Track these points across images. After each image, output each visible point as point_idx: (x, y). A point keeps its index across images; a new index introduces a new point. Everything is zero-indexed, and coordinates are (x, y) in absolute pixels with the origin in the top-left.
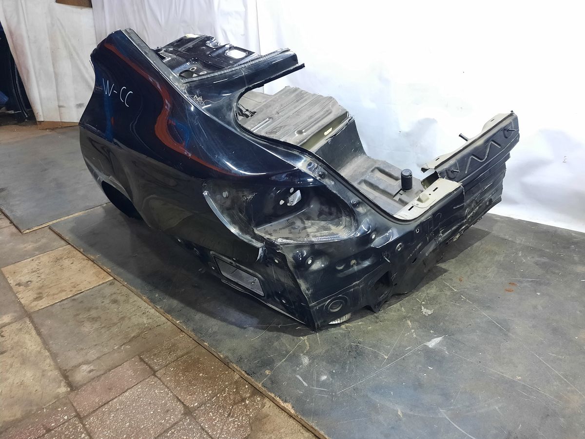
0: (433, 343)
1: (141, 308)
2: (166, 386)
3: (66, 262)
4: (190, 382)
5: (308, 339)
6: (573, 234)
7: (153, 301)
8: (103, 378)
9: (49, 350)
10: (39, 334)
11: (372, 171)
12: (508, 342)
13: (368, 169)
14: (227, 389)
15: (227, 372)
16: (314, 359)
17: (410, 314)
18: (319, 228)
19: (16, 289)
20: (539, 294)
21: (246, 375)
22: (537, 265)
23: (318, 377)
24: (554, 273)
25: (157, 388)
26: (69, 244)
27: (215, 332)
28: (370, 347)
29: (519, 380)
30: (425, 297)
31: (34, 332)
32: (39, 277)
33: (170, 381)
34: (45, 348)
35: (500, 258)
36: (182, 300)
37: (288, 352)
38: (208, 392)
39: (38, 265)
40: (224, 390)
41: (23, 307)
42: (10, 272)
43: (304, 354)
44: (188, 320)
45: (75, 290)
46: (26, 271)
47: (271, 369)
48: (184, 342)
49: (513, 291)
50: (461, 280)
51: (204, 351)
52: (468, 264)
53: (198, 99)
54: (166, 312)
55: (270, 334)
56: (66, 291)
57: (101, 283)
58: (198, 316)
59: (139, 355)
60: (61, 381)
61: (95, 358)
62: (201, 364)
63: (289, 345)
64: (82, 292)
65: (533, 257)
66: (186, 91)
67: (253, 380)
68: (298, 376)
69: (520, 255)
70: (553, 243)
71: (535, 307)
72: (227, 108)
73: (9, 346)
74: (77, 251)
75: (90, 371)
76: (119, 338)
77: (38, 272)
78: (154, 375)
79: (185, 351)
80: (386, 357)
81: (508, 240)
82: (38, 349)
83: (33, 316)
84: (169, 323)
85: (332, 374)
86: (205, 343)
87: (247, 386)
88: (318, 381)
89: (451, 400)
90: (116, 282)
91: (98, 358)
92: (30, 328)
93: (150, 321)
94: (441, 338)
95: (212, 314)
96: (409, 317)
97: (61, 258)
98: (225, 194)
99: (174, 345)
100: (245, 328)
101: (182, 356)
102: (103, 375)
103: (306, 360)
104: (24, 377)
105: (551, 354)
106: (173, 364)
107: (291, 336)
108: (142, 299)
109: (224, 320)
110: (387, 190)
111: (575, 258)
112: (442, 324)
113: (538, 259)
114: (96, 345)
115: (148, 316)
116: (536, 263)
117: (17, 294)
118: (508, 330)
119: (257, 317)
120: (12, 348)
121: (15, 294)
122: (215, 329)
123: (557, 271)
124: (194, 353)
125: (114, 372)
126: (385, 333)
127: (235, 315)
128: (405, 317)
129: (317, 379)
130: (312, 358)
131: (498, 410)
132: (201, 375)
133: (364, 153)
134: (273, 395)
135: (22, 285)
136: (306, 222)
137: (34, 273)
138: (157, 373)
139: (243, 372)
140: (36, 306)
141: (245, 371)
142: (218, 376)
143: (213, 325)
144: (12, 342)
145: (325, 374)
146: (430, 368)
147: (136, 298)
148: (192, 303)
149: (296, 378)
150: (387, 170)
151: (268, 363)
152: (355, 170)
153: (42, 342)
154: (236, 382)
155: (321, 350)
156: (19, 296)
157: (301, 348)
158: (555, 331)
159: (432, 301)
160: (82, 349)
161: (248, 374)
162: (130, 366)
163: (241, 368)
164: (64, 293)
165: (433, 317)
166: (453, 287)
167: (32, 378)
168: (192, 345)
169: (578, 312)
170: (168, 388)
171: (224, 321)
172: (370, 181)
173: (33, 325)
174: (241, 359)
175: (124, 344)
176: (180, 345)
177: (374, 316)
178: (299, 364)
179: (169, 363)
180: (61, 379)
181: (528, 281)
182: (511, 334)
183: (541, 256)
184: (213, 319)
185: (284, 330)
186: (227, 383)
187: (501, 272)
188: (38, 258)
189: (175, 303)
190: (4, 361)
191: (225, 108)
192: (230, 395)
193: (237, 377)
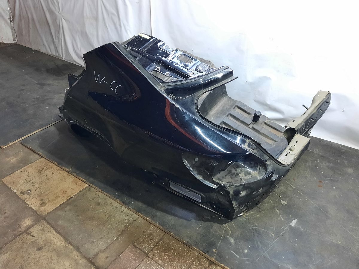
0: (294, 223)
1: (117, 208)
2: (158, 264)
3: (48, 173)
4: (171, 260)
5: (228, 226)
6: (340, 147)
7: (125, 203)
8: (117, 262)
9: (72, 245)
10: (58, 232)
11: (234, 108)
12: (329, 220)
13: (231, 107)
14: (194, 262)
15: (190, 251)
16: (237, 239)
17: (276, 205)
18: (245, 173)
19: (21, 196)
20: (334, 188)
21: (203, 253)
22: (329, 168)
23: (243, 251)
24: (338, 174)
25: (153, 265)
26: (43, 157)
27: (173, 225)
28: (263, 229)
29: (340, 243)
30: (280, 193)
31: (54, 232)
32: (34, 186)
33: (159, 260)
34: (68, 243)
35: (309, 164)
36: (144, 202)
37: (221, 236)
38: (184, 266)
39: (28, 176)
40: (193, 263)
41: (36, 212)
42: (10, 183)
43: (230, 237)
44: (154, 217)
45: (65, 196)
46: (21, 181)
47: (216, 248)
48: (155, 231)
49: (322, 186)
50: (294, 180)
51: (171, 237)
52: (295, 169)
53: (172, 97)
54: (137, 211)
55: (206, 223)
56: (60, 197)
57: (81, 189)
58: (159, 213)
59: (133, 244)
60: (90, 266)
61: (105, 247)
62: (173, 247)
63: (220, 231)
64: (72, 198)
65: (325, 163)
66: (164, 92)
67: (208, 256)
68: (232, 252)
69: (319, 161)
70: (333, 153)
71: (335, 196)
72: (191, 103)
73: (42, 243)
74: (51, 163)
75: (107, 257)
76: (114, 232)
77: (31, 182)
78: (147, 256)
79: (159, 238)
80: (273, 235)
81: (310, 151)
82: (63, 244)
83: (46, 218)
84: (141, 218)
85: (249, 249)
86: (171, 233)
87: (205, 260)
88: (244, 254)
89: (313, 259)
90: (92, 189)
91: (107, 248)
92: (49, 228)
93: (128, 217)
94: (296, 220)
95: (166, 212)
96: (276, 207)
97: (43, 169)
98: (197, 159)
99: (151, 234)
100: (190, 221)
101: (159, 242)
102: (115, 259)
103: (232, 241)
104: (65, 266)
105: (350, 226)
106: (156, 248)
107: (218, 225)
108: (116, 201)
109: (175, 215)
110: (244, 121)
111: (345, 163)
112: (294, 210)
113: (328, 164)
114: (101, 238)
115: (125, 213)
116: (328, 167)
117: (25, 201)
118: (327, 212)
119: (194, 212)
120: (45, 245)
121: (23, 201)
122: (172, 222)
123: (339, 172)
124: (165, 239)
125: (122, 256)
126: (267, 219)
127: (181, 212)
128: (274, 207)
129: (243, 252)
130: (235, 239)
131: (336, 263)
132: (175, 254)
133: (227, 95)
134: (223, 265)
135: (25, 194)
136: (237, 169)
137: (29, 183)
138: (149, 255)
139: (201, 252)
140: (44, 210)
141: (202, 251)
142: (185, 254)
143: (170, 219)
144: (42, 240)
145: (246, 249)
146: (297, 240)
147: (111, 201)
148: (150, 204)
149: (232, 253)
150: (243, 108)
151: (212, 245)
152: (223, 107)
153: (63, 239)
154: (198, 257)
155: (238, 233)
156: (28, 203)
157: (226, 232)
158: (348, 211)
159: (284, 195)
160: (93, 242)
161: (204, 253)
162: (130, 252)
163: (199, 249)
164: (59, 199)
165: (288, 206)
166: (292, 185)
167: (70, 266)
168: (162, 234)
169: (355, 199)
170: (160, 265)
171: (176, 217)
172: (234, 115)
173: (50, 225)
174: (197, 242)
175: (119, 236)
176: (154, 234)
177: (258, 207)
178: (230, 243)
179: (153, 248)
180: (90, 265)
181: (327, 179)
182: (329, 215)
183: (329, 162)
184: (168, 215)
185: (212, 220)
186: (193, 258)
187: (313, 174)
188: (25, 169)
189: (140, 204)
190: (45, 255)
191: (189, 103)
192: (197, 266)
193: (197, 254)
